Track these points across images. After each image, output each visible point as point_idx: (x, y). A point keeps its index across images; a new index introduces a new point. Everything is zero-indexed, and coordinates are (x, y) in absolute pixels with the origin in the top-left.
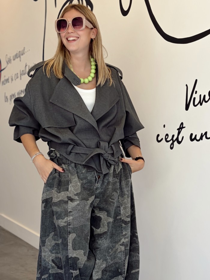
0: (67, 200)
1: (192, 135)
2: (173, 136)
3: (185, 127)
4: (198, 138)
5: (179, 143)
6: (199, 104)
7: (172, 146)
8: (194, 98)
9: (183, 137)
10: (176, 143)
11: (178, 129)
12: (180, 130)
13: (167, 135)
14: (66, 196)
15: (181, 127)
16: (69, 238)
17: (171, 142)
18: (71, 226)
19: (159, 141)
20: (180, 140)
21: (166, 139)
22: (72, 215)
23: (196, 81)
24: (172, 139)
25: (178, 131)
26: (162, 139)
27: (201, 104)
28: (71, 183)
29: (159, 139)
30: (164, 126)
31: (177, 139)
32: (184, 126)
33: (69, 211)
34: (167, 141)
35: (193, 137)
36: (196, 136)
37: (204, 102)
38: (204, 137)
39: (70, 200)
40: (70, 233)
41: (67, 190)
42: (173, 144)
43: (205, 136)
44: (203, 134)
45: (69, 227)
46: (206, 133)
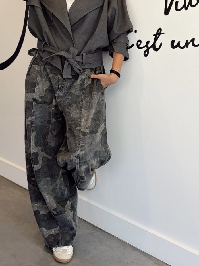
0: (32, 101)
1: (173, 41)
2: (148, 42)
3: (164, 33)
4: (182, 45)
6: (184, 8)
7: (146, 53)
9: (161, 44)
10: (151, 50)
12: (158, 36)
13: (140, 41)
14: (32, 97)
15: (159, 33)
16: (32, 136)
17: (146, 48)
18: (34, 125)
20: (157, 46)
21: (138, 46)
22: (35, 116)
25: (154, 37)
26: (133, 45)
27: (186, 9)
28: (38, 84)
30: (136, 31)
31: (153, 46)
32: (162, 32)
33: (33, 111)
34: (140, 48)
35: (175, 44)
36: (179, 43)
37: (190, 6)
38: (190, 45)
39: (35, 101)
40: (33, 131)
41: (34, 91)
42: (147, 50)
43: (191, 43)
44: (189, 41)
45: (32, 125)
46: (193, 40)
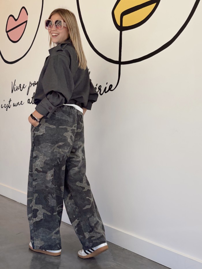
4: (16, 105)
5: (9, 107)
8: (15, 88)
9: (11, 105)
10: (8, 108)
11: (9, 102)
13: (5, 104)
17: (7, 107)
19: (2, 108)
21: (5, 106)
23: (15, 80)
24: (7, 106)
26: (3, 107)
27: (17, 90)
29: (2, 107)
30: (4, 101)
31: (9, 106)
32: (11, 100)
34: (5, 107)
35: (14, 105)
38: (18, 105)
42: (7, 108)
44: (18, 103)
